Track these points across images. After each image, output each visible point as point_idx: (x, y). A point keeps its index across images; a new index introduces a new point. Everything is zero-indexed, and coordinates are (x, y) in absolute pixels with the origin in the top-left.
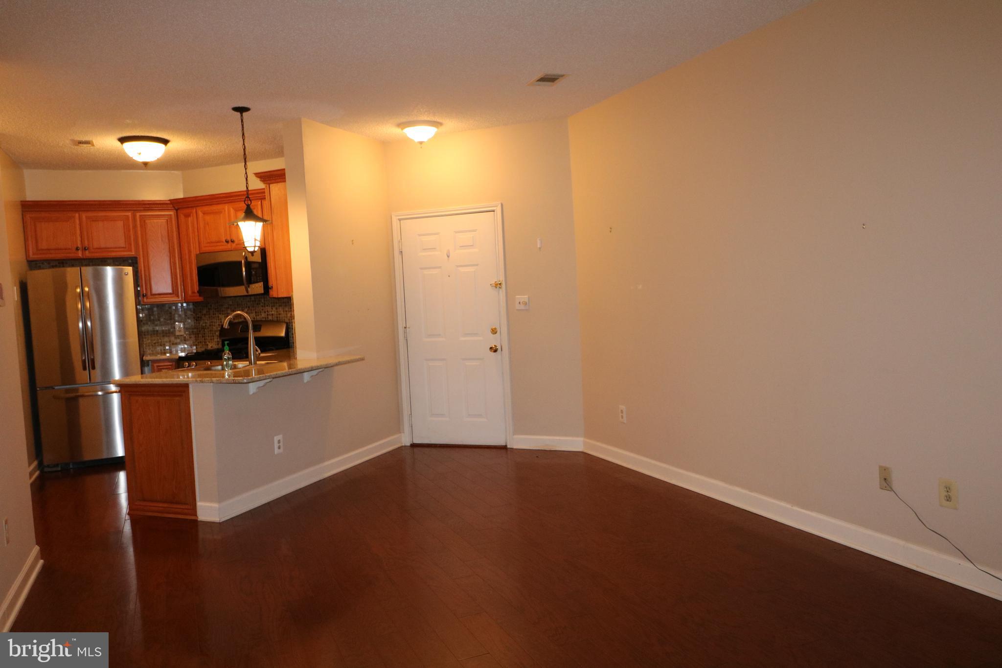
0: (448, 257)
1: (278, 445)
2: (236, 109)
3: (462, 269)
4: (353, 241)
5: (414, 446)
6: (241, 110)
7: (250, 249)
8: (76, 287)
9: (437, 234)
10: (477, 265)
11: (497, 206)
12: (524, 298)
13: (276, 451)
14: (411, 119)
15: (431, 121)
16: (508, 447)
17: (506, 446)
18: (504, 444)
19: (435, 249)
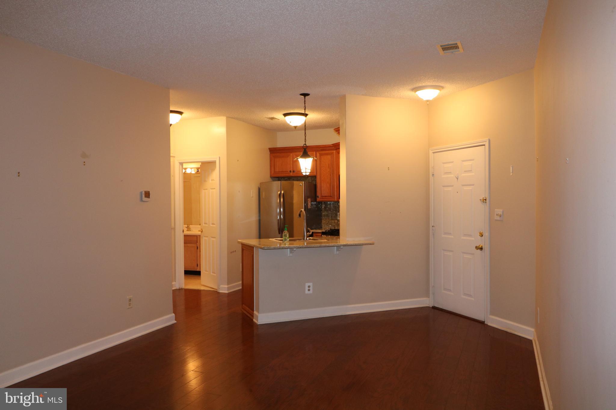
0: (457, 179)
1: (308, 288)
2: (302, 94)
3: (466, 188)
4: (389, 168)
5: (434, 308)
6: (305, 95)
7: (304, 174)
8: (278, 191)
9: (452, 162)
10: (473, 185)
11: (486, 142)
12: (499, 211)
13: (307, 292)
14: (420, 85)
15: (432, 86)
16: (486, 323)
17: (485, 322)
18: (484, 321)
19: (451, 172)
